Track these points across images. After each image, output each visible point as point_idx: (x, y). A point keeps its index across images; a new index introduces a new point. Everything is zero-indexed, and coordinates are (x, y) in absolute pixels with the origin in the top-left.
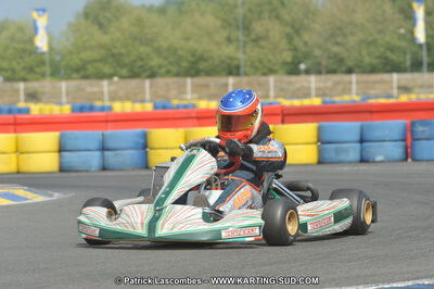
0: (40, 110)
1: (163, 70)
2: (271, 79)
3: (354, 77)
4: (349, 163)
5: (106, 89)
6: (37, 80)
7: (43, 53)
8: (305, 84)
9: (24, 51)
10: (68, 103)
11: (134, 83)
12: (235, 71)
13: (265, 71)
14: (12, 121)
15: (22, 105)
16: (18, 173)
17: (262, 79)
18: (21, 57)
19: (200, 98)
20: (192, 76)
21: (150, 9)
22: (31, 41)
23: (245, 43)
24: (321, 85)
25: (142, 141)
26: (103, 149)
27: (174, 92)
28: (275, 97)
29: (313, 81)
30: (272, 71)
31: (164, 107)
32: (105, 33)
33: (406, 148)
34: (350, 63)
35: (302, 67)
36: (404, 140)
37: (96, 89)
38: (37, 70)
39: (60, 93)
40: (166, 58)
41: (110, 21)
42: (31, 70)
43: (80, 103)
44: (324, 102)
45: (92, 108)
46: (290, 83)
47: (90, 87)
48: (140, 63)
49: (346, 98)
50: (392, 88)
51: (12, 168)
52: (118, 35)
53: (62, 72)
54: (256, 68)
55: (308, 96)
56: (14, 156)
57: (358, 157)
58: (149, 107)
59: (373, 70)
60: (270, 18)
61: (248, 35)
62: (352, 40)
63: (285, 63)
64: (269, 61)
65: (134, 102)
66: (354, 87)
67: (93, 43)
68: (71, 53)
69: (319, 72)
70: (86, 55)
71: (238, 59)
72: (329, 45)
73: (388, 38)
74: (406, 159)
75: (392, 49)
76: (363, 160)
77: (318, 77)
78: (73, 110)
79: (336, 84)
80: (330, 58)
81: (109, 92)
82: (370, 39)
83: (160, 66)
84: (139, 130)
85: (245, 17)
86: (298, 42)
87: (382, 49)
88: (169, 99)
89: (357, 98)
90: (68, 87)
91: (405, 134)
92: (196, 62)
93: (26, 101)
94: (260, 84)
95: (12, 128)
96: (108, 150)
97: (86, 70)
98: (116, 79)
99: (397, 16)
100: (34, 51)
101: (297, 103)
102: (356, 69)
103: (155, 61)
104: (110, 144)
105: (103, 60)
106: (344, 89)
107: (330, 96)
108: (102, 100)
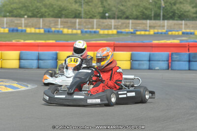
1: (47, 14)
2: (95, 20)
3: (131, 21)
4: (144, 70)
5: (23, 22)
8: (110, 23)
10: (6, 28)
11: (35, 20)
13: (91, 16)
17: (91, 20)
19: (64, 28)
20: (60, 18)
24: (117, 24)
25: (55, 57)
26: (38, 59)
27: (53, 24)
28: (96, 28)
29: (113, 22)
30: (94, 17)
31: (49, 31)
33: (168, 64)
34: (128, 14)
35: (107, 15)
36: (168, 61)
37: (19, 22)
39: (4, 23)
40: (48, 9)
43: (12, 27)
45: (17, 30)
46: (103, 23)
47: (16, 20)
48: (37, 10)
49: (127, 30)
50: (147, 26)
54: (88, 15)
55: (110, 28)
57: (148, 67)
58: (42, 31)
59: (137, 18)
62: (129, 4)
63: (99, 13)
64: (93, 11)
65: (35, 28)
66: (130, 25)
68: (7, 5)
69: (114, 18)
70: (14, 6)
71: (80, 11)
72: (119, 6)
73: (144, 4)
74: (168, 69)
75: (146, 9)
76: (150, 69)
77: (115, 20)
78: (9, 31)
79: (123, 24)
80: (119, 11)
81: (25, 23)
82: (136, 4)
83: (46, 12)
86: (105, 4)
87: (142, 9)
88: (50, 28)
89: (132, 30)
90: (7, 20)
91: (168, 59)
92: (61, 11)
94: (90, 23)
96: (40, 60)
98: (26, 17)
103: (43, 10)
104: (41, 57)
105: (21, 8)
106: (126, 26)
107: (120, 29)
108: (22, 27)
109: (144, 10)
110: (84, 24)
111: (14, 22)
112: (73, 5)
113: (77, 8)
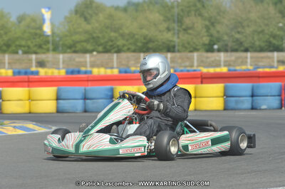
0: (46, 72)
1: (125, 48)
2: (195, 54)
3: (249, 54)
4: (245, 109)
5: (88, 60)
6: (44, 53)
7: (48, 36)
8: (217, 58)
9: (36, 34)
10: (63, 68)
11: (106, 56)
12: (172, 49)
13: (192, 49)
14: (27, 80)
15: (34, 69)
16: (30, 113)
17: (190, 54)
18: (34, 39)
20: (144, 52)
21: (117, 8)
22: (40, 28)
23: (179, 31)
24: (228, 59)
25: (110, 94)
26: (85, 98)
27: (132, 62)
28: (198, 66)
29: (222, 56)
30: (196, 50)
31: (126, 72)
32: (89, 23)
33: (281, 100)
34: (246, 45)
35: (216, 47)
36: (280, 95)
37: (82, 60)
38: (44, 47)
39: (59, 62)
40: (127, 40)
41: (91, 16)
42: (40, 47)
43: (71, 68)
44: (229, 70)
45: (79, 72)
46: (207, 58)
47: (78, 58)
48: (110, 43)
49: (244, 67)
50: (273, 61)
51: (26, 110)
52: (97, 25)
53: (60, 48)
54: (186, 48)
55: (218, 65)
56: (27, 102)
57: (250, 106)
58: (116, 72)
59: (261, 50)
60: (195, 15)
61: (181, 26)
62: (248, 30)
63: (204, 45)
64: (194, 43)
65: (106, 68)
66: (249, 60)
67: (81, 30)
68: (66, 36)
69: (226, 51)
70: (76, 38)
71: (174, 42)
72: (233, 33)
73: (271, 30)
74: (281, 108)
75: (274, 37)
76: (253, 108)
77: (226, 54)
78: (67, 73)
79: (237, 58)
80: (233, 42)
81: (90, 62)
82: (260, 29)
83: (124, 45)
84: (108, 87)
85: (178, 14)
86: (213, 31)
87: (267, 37)
88: (129, 67)
89: (250, 68)
90: (63, 58)
91: (281, 92)
92: (147, 43)
93: (36, 66)
94: (188, 58)
95: (26, 84)
96: (88, 99)
97: (76, 47)
98: (95, 53)
99: (278, 15)
100: (42, 34)
101: (212, 70)
102: (250, 49)
103: (120, 42)
104: (90, 95)
105: (87, 41)
106: (242, 62)
107: (233, 66)
108: (85, 66)
109: (271, 39)
110: (180, 61)
111: (74, 60)
112: (165, 33)
113: (171, 39)
